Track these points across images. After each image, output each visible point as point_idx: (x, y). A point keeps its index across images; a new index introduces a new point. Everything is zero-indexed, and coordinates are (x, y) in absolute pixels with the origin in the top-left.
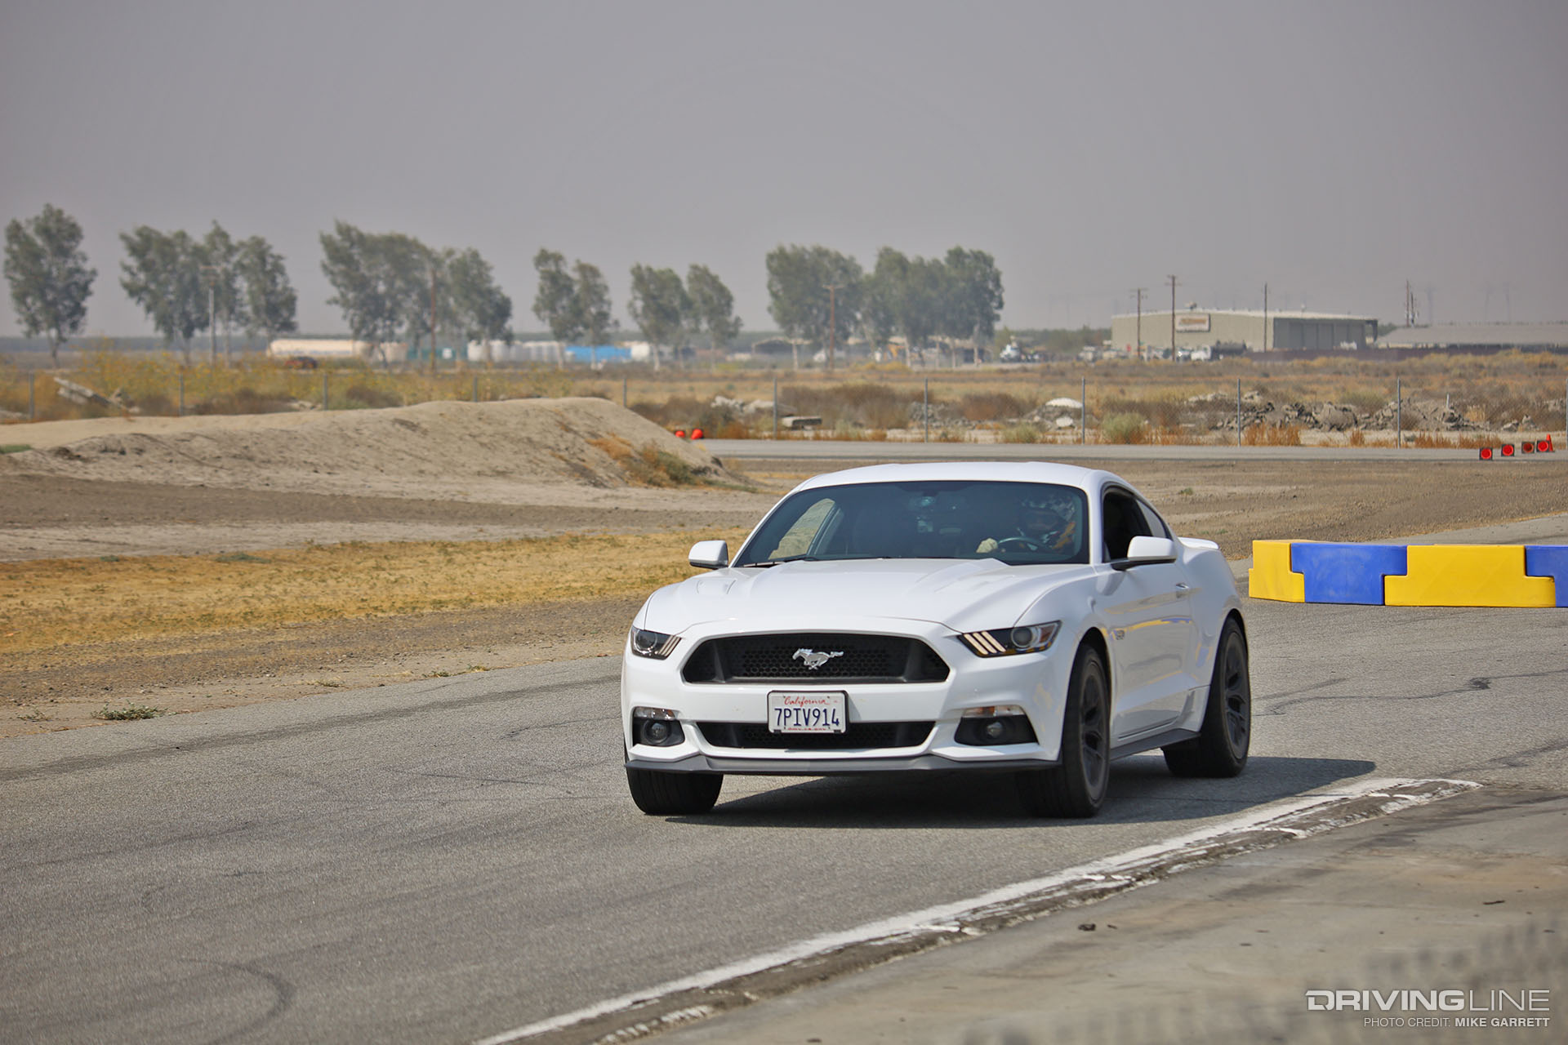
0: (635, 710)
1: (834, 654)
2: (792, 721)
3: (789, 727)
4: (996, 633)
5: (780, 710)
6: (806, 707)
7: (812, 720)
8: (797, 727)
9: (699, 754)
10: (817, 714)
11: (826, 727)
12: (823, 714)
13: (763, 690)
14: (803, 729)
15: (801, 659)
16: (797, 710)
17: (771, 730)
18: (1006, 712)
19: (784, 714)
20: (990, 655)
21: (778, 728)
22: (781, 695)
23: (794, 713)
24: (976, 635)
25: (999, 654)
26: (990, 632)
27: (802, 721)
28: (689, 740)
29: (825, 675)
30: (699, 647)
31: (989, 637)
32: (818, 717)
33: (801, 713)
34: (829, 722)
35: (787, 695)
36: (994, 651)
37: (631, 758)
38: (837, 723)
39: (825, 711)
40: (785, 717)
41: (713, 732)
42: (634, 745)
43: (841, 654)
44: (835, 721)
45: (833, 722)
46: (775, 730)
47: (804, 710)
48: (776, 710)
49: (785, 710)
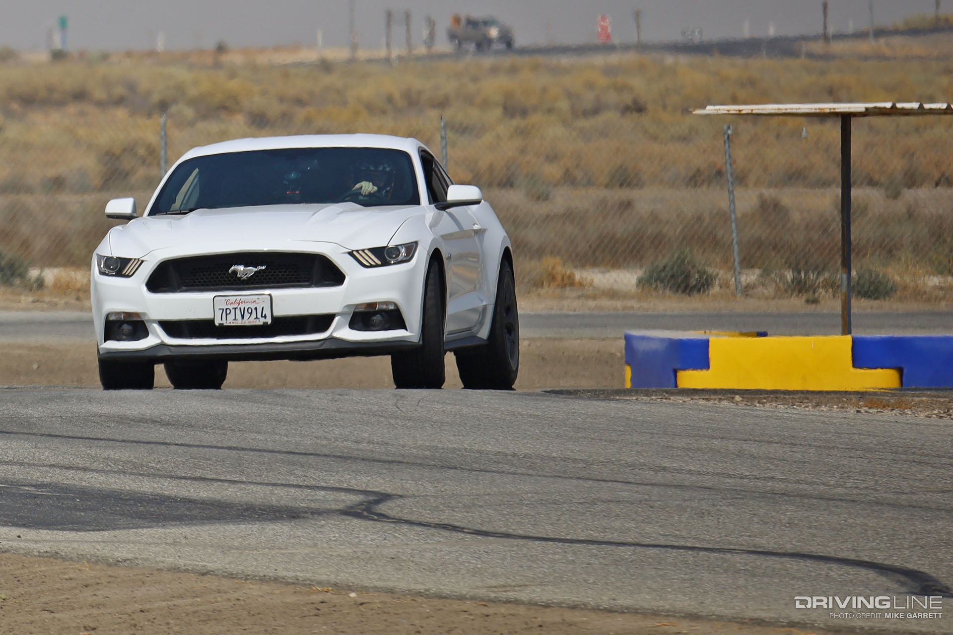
0: (108, 316)
1: (260, 268)
2: (231, 317)
3: (230, 321)
4: (374, 251)
5: (223, 309)
6: (242, 306)
7: (247, 315)
8: (235, 321)
9: (161, 344)
10: (250, 311)
11: (258, 320)
12: (254, 311)
13: (209, 296)
14: (240, 322)
15: (235, 272)
16: (235, 309)
17: (217, 324)
18: (384, 307)
19: (226, 312)
20: (371, 266)
21: (221, 322)
22: (223, 298)
23: (233, 311)
24: (360, 252)
25: (377, 266)
26: (370, 250)
27: (239, 316)
28: (153, 334)
29: (252, 283)
30: (158, 266)
31: (370, 254)
32: (251, 313)
33: (238, 311)
34: (259, 316)
35: (227, 298)
36: (373, 263)
37: (101, 353)
38: (265, 317)
39: (256, 309)
40: (227, 315)
41: (172, 327)
42: (105, 342)
43: (264, 268)
44: (263, 315)
45: (262, 316)
46: (219, 324)
47: (240, 309)
48: (220, 309)
49: (226, 309)
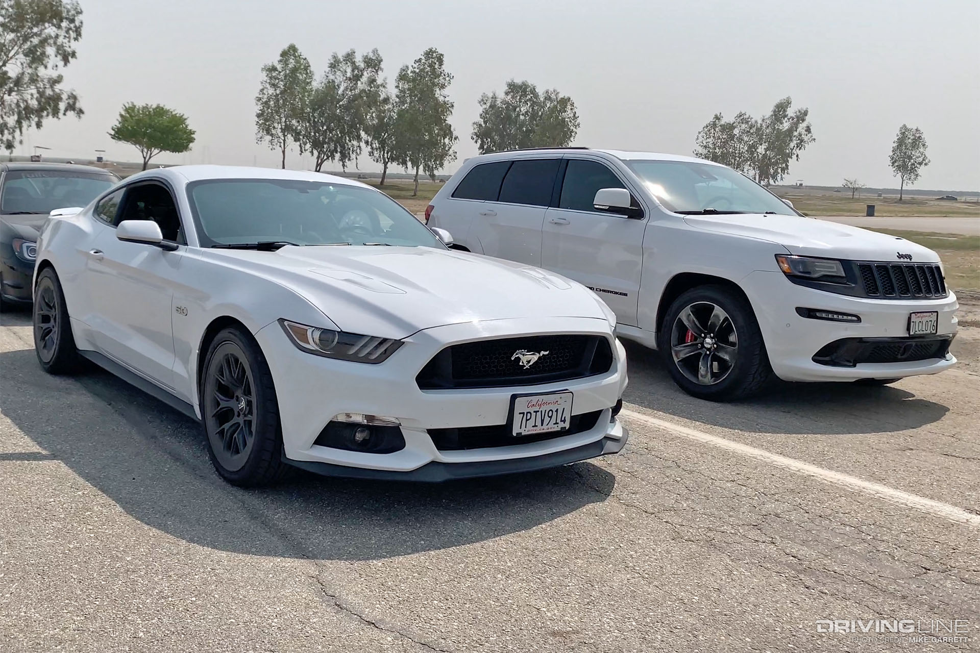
1: (543, 353)
2: (531, 423)
3: (528, 429)
5: (523, 413)
6: (543, 408)
7: (547, 419)
8: (535, 428)
9: (433, 463)
10: (550, 414)
11: (557, 425)
12: (555, 413)
14: (539, 429)
15: (517, 360)
16: (536, 412)
17: (514, 431)
19: (526, 417)
21: (519, 431)
22: (525, 398)
23: (533, 415)
27: (539, 423)
32: (551, 417)
33: (539, 415)
34: (559, 421)
35: (529, 398)
38: (564, 421)
39: (557, 411)
40: (527, 420)
41: (440, 438)
43: (547, 353)
44: (563, 419)
45: (561, 421)
46: (517, 434)
47: (541, 411)
48: (520, 413)
49: (527, 413)
